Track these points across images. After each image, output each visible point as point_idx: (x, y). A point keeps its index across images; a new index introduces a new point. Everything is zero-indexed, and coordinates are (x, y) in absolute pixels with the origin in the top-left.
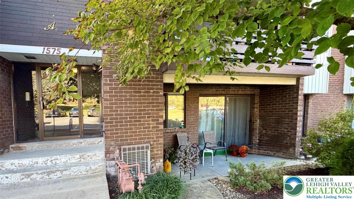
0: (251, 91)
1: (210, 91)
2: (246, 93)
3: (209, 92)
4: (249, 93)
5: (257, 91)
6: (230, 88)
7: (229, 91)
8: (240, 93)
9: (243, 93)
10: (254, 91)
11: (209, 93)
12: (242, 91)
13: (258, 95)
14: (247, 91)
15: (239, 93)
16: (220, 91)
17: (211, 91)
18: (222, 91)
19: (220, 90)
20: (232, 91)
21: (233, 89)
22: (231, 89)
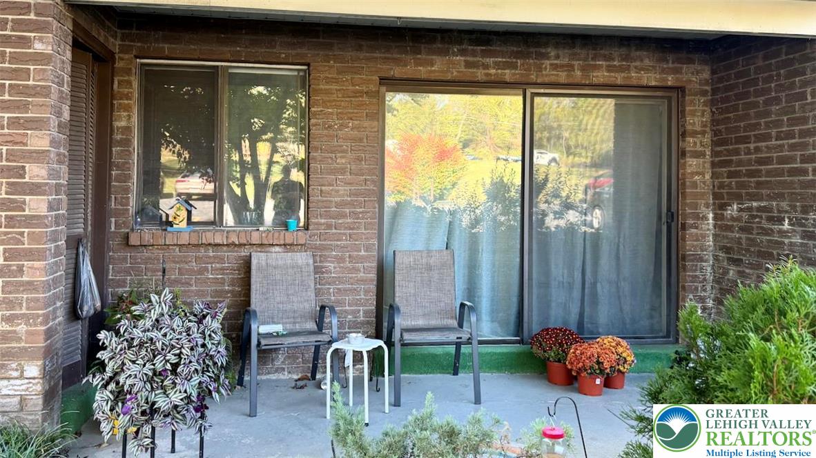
0: (663, 71)
1: (432, 65)
2: (635, 82)
3: (431, 72)
4: (651, 79)
5: (695, 75)
6: (545, 56)
7: (540, 69)
8: (602, 80)
9: (619, 78)
10: (676, 71)
11: (433, 77)
12: (610, 69)
13: (704, 93)
14: (639, 69)
15: (595, 81)
16: (486, 67)
17: (438, 66)
18: (497, 65)
19: (490, 61)
20: (555, 67)
21: (557, 57)
22: (548, 58)
